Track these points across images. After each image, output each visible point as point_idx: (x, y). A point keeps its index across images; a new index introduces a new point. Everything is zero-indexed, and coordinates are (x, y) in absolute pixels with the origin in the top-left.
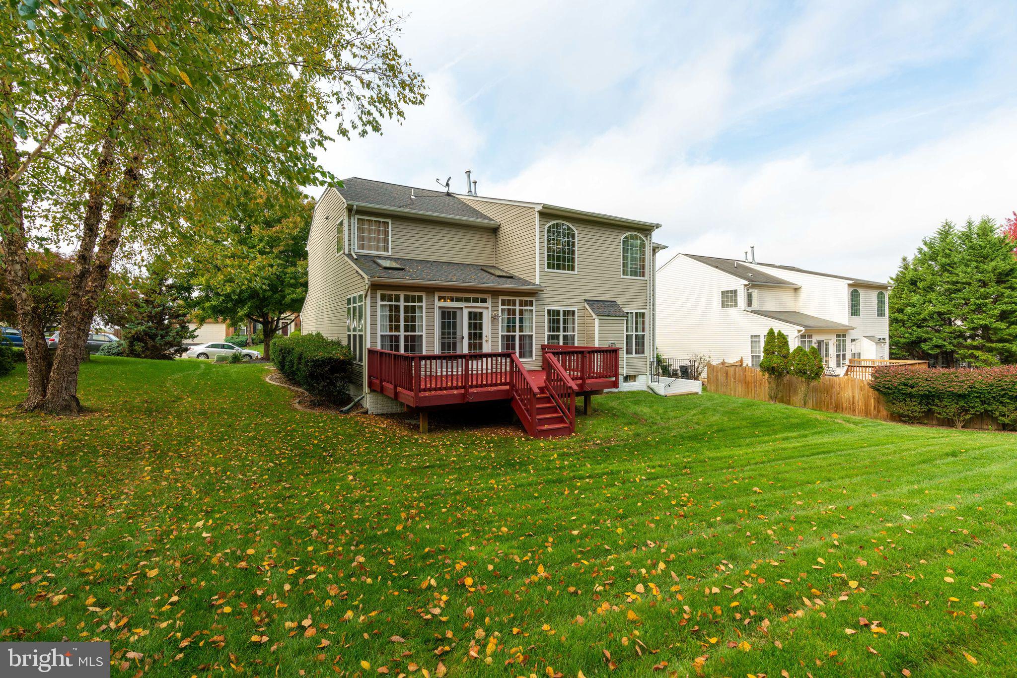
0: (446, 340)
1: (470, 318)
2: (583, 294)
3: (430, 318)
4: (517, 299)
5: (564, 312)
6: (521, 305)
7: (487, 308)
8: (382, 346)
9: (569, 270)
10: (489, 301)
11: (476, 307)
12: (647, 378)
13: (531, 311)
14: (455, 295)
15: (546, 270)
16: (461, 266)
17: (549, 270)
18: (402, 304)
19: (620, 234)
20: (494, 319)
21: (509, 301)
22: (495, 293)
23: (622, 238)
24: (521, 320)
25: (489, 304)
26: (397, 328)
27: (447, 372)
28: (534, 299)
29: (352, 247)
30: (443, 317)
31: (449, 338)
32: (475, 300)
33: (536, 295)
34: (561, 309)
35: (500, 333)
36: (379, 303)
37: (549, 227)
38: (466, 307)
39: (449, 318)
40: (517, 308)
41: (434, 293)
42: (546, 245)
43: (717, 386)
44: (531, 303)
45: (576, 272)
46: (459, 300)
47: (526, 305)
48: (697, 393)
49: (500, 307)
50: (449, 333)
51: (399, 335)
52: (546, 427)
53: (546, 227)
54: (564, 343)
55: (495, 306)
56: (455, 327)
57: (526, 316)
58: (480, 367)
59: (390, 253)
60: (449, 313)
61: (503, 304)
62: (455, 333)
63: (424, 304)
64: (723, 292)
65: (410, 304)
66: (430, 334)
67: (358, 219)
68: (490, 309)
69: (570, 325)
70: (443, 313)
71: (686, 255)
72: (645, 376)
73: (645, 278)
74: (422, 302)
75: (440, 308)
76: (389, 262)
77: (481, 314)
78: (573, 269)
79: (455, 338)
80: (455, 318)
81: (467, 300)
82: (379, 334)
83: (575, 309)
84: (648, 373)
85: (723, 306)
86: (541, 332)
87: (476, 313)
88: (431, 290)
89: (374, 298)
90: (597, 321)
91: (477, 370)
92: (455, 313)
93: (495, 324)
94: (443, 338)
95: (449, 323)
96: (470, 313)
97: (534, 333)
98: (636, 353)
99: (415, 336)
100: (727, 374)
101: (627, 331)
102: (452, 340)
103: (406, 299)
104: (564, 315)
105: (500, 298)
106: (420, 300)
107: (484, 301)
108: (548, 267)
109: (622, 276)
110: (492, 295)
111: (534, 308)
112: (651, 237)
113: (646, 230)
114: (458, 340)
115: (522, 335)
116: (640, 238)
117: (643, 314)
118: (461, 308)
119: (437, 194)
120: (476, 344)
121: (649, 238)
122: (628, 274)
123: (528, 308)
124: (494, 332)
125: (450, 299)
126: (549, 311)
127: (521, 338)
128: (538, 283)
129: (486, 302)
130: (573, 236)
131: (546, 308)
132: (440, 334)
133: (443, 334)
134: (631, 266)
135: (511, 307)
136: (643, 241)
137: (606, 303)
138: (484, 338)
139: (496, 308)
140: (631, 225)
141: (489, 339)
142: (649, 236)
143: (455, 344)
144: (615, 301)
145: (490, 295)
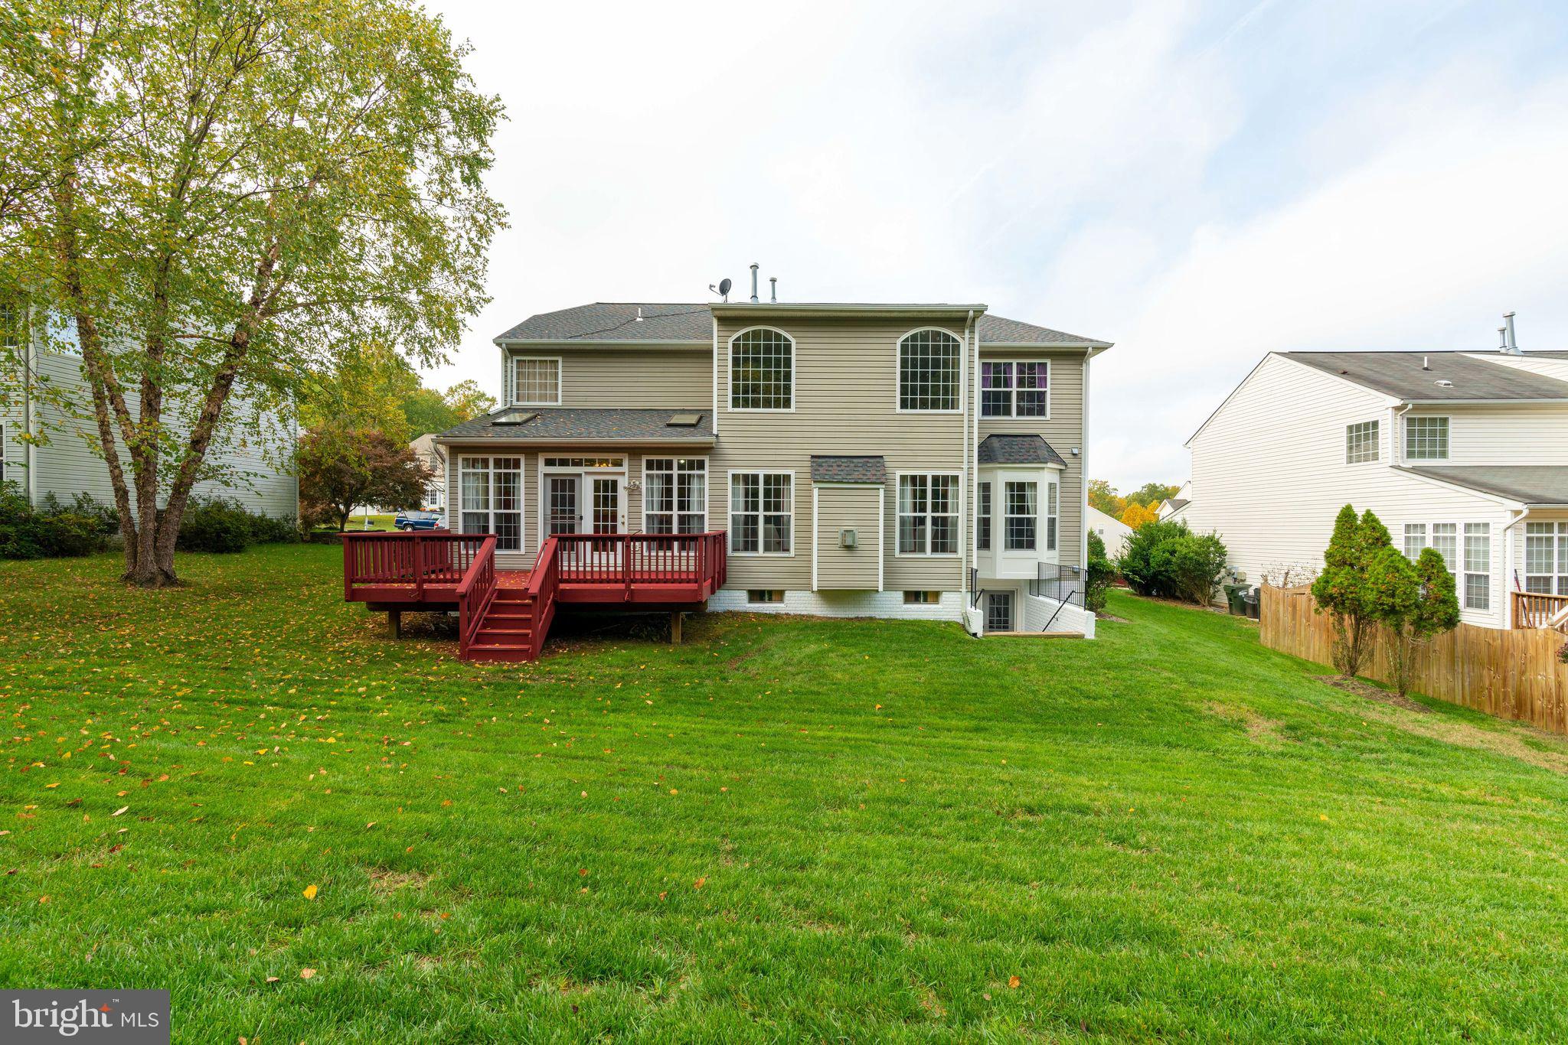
0: (559, 522)
1: (597, 490)
2: (806, 446)
3: (531, 490)
4: (675, 459)
5: (767, 477)
6: (681, 468)
7: (623, 474)
8: (465, 527)
9: (777, 407)
10: (626, 463)
11: (605, 471)
12: (964, 599)
13: (702, 476)
14: (577, 456)
15: (730, 409)
16: (615, 413)
17: (737, 410)
18: (492, 471)
19: (895, 335)
20: (634, 491)
22: (635, 451)
23: (899, 342)
24: (682, 493)
25: (625, 468)
27: (569, 566)
28: (706, 459)
29: (509, 399)
30: (554, 489)
31: (562, 518)
32: (604, 463)
33: (711, 452)
34: (761, 472)
35: (644, 513)
37: (738, 339)
38: (589, 473)
40: (676, 472)
41: (538, 454)
42: (730, 369)
44: (701, 465)
45: (793, 409)
46: (577, 463)
47: (691, 468)
48: (1081, 637)
49: (644, 472)
50: (564, 512)
51: (488, 514)
53: (730, 342)
55: (634, 473)
56: (572, 503)
57: (695, 485)
58: (612, 562)
59: (560, 403)
60: (563, 482)
61: (650, 465)
62: (572, 512)
63: (522, 471)
64: (1350, 428)
65: (503, 471)
66: (532, 512)
67: (518, 361)
68: (628, 475)
70: (554, 482)
72: (957, 595)
73: (960, 411)
74: (519, 467)
75: (546, 475)
77: (615, 483)
78: (787, 405)
79: (573, 518)
80: (572, 489)
81: (591, 463)
82: (461, 511)
83: (791, 472)
84: (964, 590)
85: (1350, 460)
86: (719, 511)
87: (606, 483)
88: (533, 451)
89: (453, 464)
90: (816, 492)
91: (608, 566)
92: (572, 482)
93: (637, 498)
94: (553, 518)
95: (563, 497)
96: (597, 483)
97: (706, 513)
98: (935, 549)
100: (1294, 607)
101: (913, 511)
102: (567, 522)
103: (498, 464)
104: (767, 482)
105: (644, 459)
106: (517, 465)
107: (618, 463)
108: (735, 405)
109: (898, 410)
110: (630, 454)
111: (706, 472)
112: (972, 332)
113: (964, 320)
114: (576, 521)
115: (684, 516)
116: (947, 338)
117: (955, 479)
118: (580, 475)
119: (699, 308)
120: (605, 528)
121: (967, 335)
122: (914, 407)
123: (696, 472)
124: (633, 509)
125: (564, 463)
126: (735, 477)
127: (682, 519)
128: (715, 432)
129: (621, 465)
130: (788, 349)
131: (731, 472)
132: (549, 512)
133: (554, 512)
134: (924, 390)
135: (664, 472)
136: (954, 340)
137: (855, 460)
138: (620, 519)
139: (637, 474)
140: (925, 315)
141: (626, 520)
142: (967, 331)
143: (572, 528)
144: (881, 457)
145: (627, 455)
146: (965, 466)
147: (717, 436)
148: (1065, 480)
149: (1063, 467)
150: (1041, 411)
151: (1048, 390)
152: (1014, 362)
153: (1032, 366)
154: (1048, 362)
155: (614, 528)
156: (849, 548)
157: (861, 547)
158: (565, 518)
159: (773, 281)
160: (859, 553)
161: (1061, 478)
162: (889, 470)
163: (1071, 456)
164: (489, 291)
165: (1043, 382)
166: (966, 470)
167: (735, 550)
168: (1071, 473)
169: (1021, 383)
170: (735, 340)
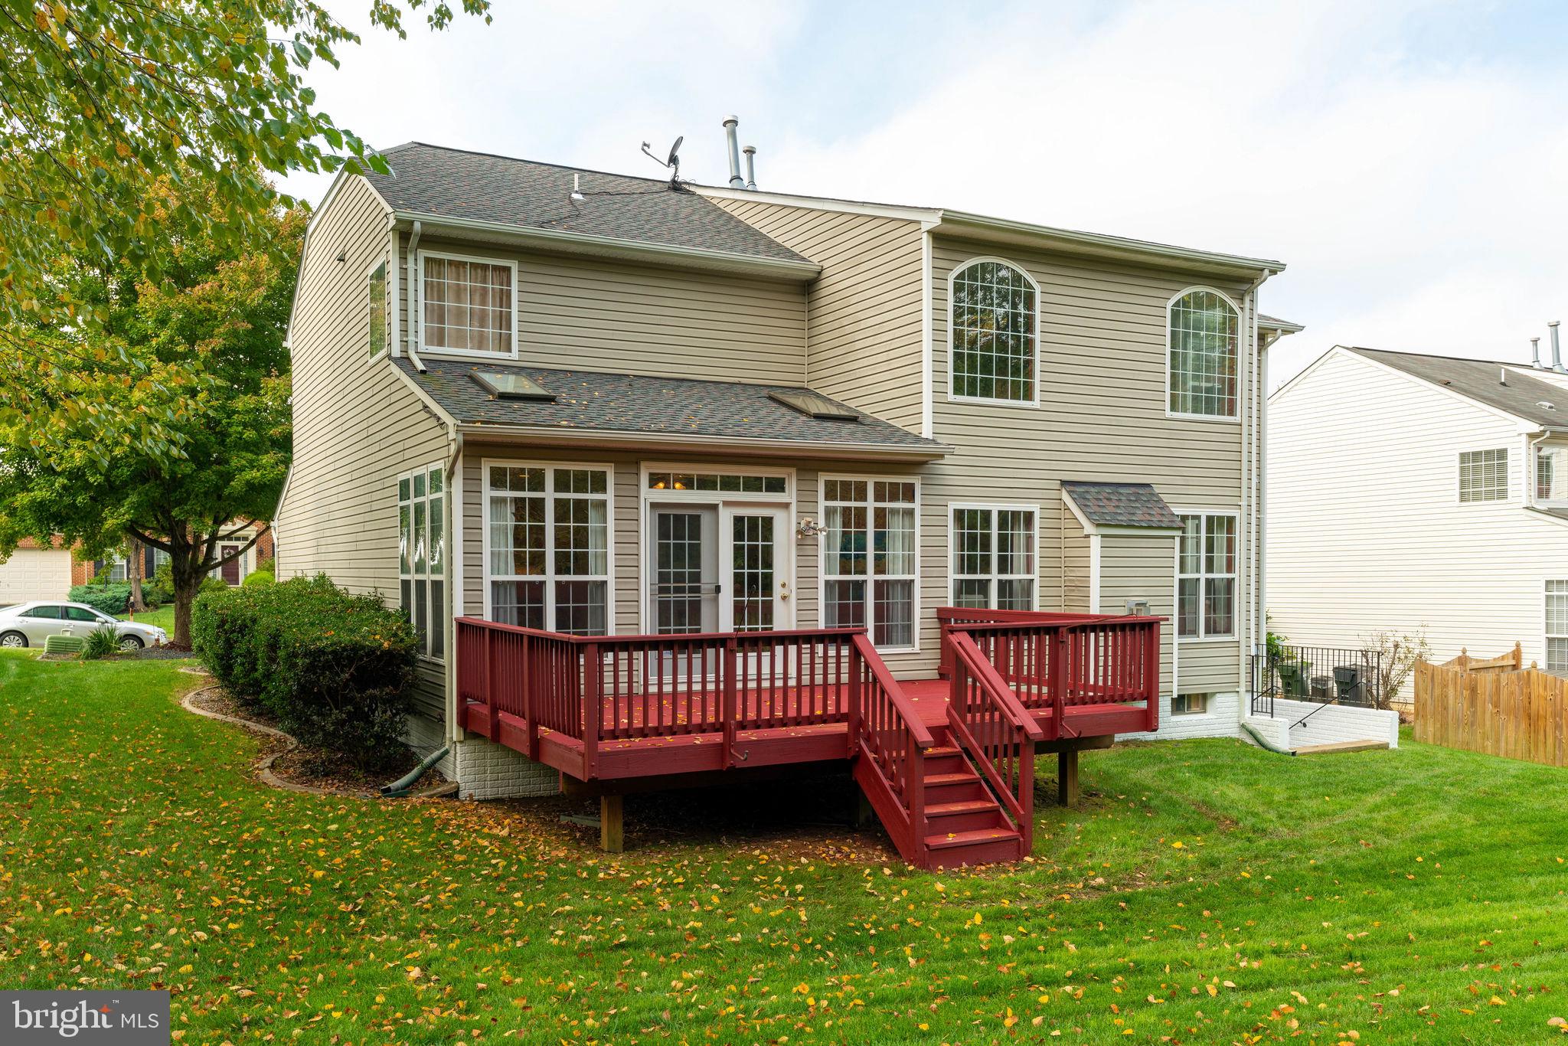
0: (672, 597)
1: (738, 535)
2: (1055, 465)
3: (628, 536)
4: (870, 481)
5: (1003, 515)
6: (879, 497)
7: (786, 506)
8: (496, 611)
9: (1015, 396)
10: (792, 486)
11: (754, 503)
12: (1241, 703)
13: (910, 513)
14: (695, 470)
15: (951, 397)
16: (711, 387)
17: (959, 398)
18: (549, 495)
19: (1164, 294)
20: (805, 537)
21: (846, 485)
22: (807, 464)
23: (1169, 306)
24: (880, 541)
25: (790, 495)
26: (538, 563)
27: (675, 683)
28: (916, 481)
29: (411, 338)
30: (663, 533)
31: (677, 590)
32: (753, 485)
33: (926, 469)
34: (995, 507)
35: (823, 577)
36: (487, 493)
37: (961, 276)
38: (726, 504)
39: (679, 536)
40: (871, 505)
41: (637, 463)
42: (950, 327)
43: (1444, 726)
44: (909, 493)
45: (1036, 403)
46: (706, 484)
47: (894, 498)
48: (1384, 747)
49: (822, 504)
50: (680, 577)
51: (543, 583)
52: (951, 838)
53: (952, 277)
54: (1001, 605)
55: (806, 501)
56: (695, 560)
57: (896, 528)
58: (766, 670)
59: (515, 354)
60: (679, 519)
61: (830, 495)
62: (696, 577)
63: (609, 496)
64: (1464, 457)
65: (572, 496)
66: (628, 579)
67: (427, 260)
68: (794, 508)
69: (1019, 554)
70: (663, 520)
71: (1357, 350)
72: (1233, 697)
73: (1237, 419)
74: (604, 490)
75: (654, 506)
76: (512, 378)
77: (768, 522)
78: (1028, 396)
79: (697, 590)
80: (695, 533)
81: (730, 484)
82: (488, 578)
83: (1034, 507)
84: (1242, 689)
85: (1463, 498)
86: (936, 572)
87: (753, 520)
88: (628, 457)
89: (471, 481)
90: (1095, 543)
91: (759, 680)
92: (695, 521)
93: (809, 550)
94: (662, 590)
95: (679, 548)
96: (738, 521)
97: (916, 577)
98: (1208, 631)
99: (586, 583)
101: (1182, 571)
102: (687, 596)
103: (561, 484)
104: (1003, 525)
105: (823, 478)
106: (600, 484)
107: (777, 486)
108: (958, 390)
109: (1168, 413)
110: (798, 470)
111: (916, 505)
113: (1241, 280)
114: (705, 596)
115: (884, 583)
116: (1225, 307)
117: (1232, 522)
118: (714, 508)
119: (644, 186)
120: (754, 608)
121: (1247, 304)
122: (1185, 409)
123: (901, 505)
124: (801, 572)
125: (684, 482)
126: (958, 515)
127: (882, 589)
128: (928, 435)
129: (783, 490)
130: (1030, 300)
131: (952, 506)
132: (657, 579)
133: (665, 578)
135: (854, 504)
136: (1232, 310)
137: (1122, 490)
138: (778, 591)
139: (809, 507)
140: (1198, 266)
141: (791, 592)
142: (1247, 299)
143: (696, 608)
144: (1148, 485)
145: (793, 471)
146: (1244, 503)
155: (767, 608)
158: (681, 590)
166: (1244, 508)
170: (957, 278)
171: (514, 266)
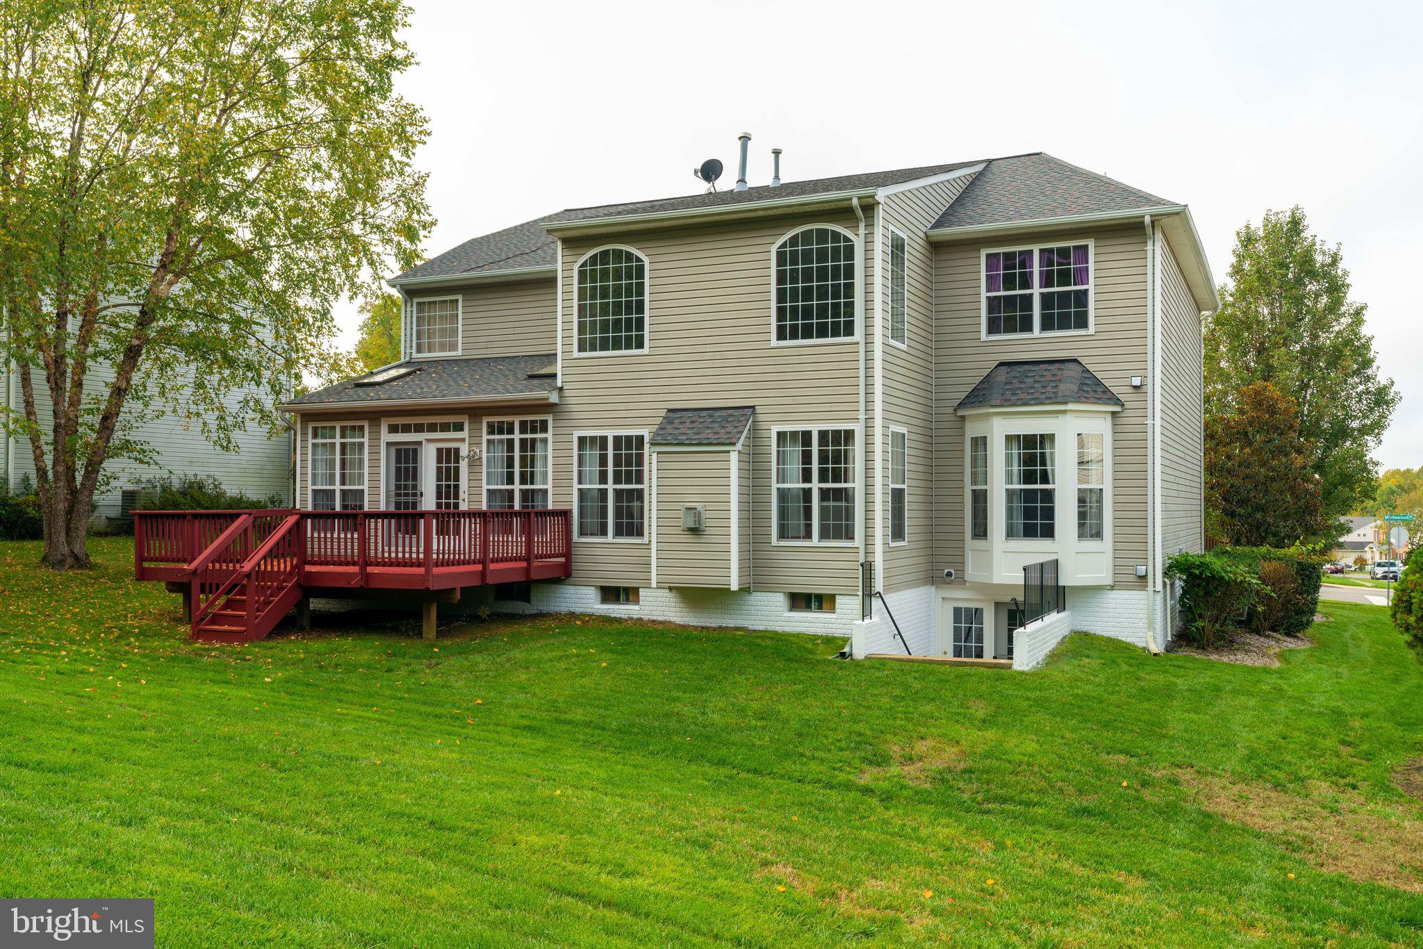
0: (403, 499)
1: (439, 460)
2: (661, 397)
4: (517, 420)
5: (617, 440)
6: (523, 431)
7: (463, 440)
8: (315, 506)
9: (628, 347)
10: (467, 427)
11: (446, 437)
12: (861, 606)
13: (545, 441)
14: (412, 421)
15: (576, 354)
17: (583, 355)
18: (338, 440)
19: (769, 240)
20: (474, 462)
21: (500, 424)
22: (475, 412)
23: (774, 249)
24: (524, 462)
25: (466, 433)
26: (333, 480)
28: (550, 418)
30: (398, 461)
31: (407, 495)
32: (445, 428)
33: (554, 409)
34: (611, 433)
35: (485, 487)
36: (311, 441)
37: (584, 265)
38: (427, 441)
39: (406, 460)
40: (517, 436)
41: (380, 420)
44: (544, 427)
45: (646, 350)
46: (419, 428)
47: (534, 431)
49: (485, 437)
50: (406, 487)
51: (335, 491)
53: (578, 268)
54: (617, 508)
55: (476, 435)
57: (538, 452)
59: (460, 352)
60: (407, 451)
61: (491, 431)
62: (415, 487)
63: (366, 440)
65: (349, 440)
66: (375, 488)
68: (467, 441)
69: (634, 469)
70: (398, 452)
72: (854, 601)
74: (364, 436)
77: (457, 450)
78: (640, 345)
79: (415, 493)
80: (415, 460)
81: (432, 428)
82: (310, 487)
83: (645, 432)
84: (861, 593)
86: (564, 483)
87: (448, 450)
88: (375, 416)
89: (304, 434)
90: (655, 459)
92: (415, 451)
93: (476, 469)
94: (398, 495)
95: (407, 470)
96: (439, 451)
97: (549, 487)
98: (825, 535)
99: (355, 491)
102: (410, 499)
103: (344, 433)
104: (618, 446)
105: (485, 421)
106: (361, 433)
107: (459, 427)
108: (581, 348)
109: (774, 342)
110: (470, 416)
111: (549, 435)
112: (870, 225)
114: (419, 499)
115: (528, 490)
116: (836, 236)
117: (849, 435)
118: (420, 443)
120: (448, 505)
121: (862, 231)
122: (794, 336)
123: (539, 436)
124: (473, 483)
125: (406, 429)
126: (582, 440)
127: (525, 494)
128: (559, 384)
129: (462, 429)
130: (641, 269)
131: (577, 433)
132: (393, 488)
133: (398, 487)
134: (807, 312)
135: (506, 437)
136: (847, 239)
137: (717, 414)
138: (462, 492)
139: (478, 440)
141: (466, 496)
142: (862, 225)
143: (415, 505)
144: (753, 407)
145: (467, 417)
146: (862, 416)
147: (561, 389)
148: (1120, 429)
149: (1118, 409)
150: (1082, 322)
151: (1090, 287)
152: (1036, 249)
153: (1064, 253)
154: (1091, 244)
155: (456, 506)
156: (695, 531)
157: (708, 531)
159: (777, 153)
160: (706, 539)
161: (1114, 425)
162: (764, 426)
163: (1130, 390)
164: (436, 212)
165: (1082, 276)
166: (862, 422)
167: (582, 533)
168: (1129, 418)
169: (1047, 280)
170: (581, 266)
171: (460, 298)
